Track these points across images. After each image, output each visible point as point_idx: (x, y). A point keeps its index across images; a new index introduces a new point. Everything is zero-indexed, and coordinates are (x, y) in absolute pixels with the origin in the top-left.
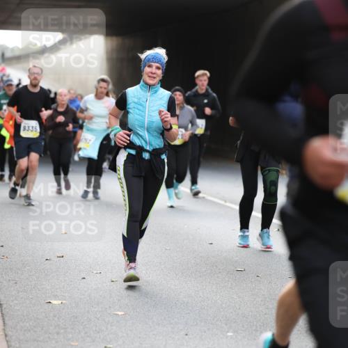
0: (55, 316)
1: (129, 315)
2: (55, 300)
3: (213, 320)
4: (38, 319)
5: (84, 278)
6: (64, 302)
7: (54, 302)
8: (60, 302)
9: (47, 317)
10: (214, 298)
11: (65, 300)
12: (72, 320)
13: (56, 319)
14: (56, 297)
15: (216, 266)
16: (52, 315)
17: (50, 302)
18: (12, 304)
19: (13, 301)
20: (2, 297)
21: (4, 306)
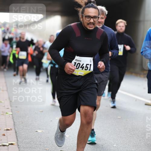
0: (39, 137)
1: (71, 137)
2: (39, 130)
3: (108, 139)
4: (32, 138)
5: (52, 121)
6: (43, 131)
7: (39, 131)
8: (41, 131)
9: (36, 138)
10: (108, 130)
11: (44, 130)
12: (47, 139)
13: (40, 138)
14: (40, 129)
16: (38, 136)
17: (37, 131)
18: (21, 132)
19: (21, 130)
20: (16, 129)
21: (17, 133)
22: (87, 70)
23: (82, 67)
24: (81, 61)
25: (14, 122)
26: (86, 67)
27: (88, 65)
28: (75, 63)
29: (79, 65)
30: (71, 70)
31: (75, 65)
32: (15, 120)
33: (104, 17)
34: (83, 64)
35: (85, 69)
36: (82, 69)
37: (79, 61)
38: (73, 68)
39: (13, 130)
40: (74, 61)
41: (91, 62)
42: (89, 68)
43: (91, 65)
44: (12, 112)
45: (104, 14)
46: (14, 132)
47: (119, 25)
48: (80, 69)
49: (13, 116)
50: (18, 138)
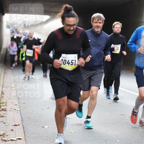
0: (45, 133)
1: (76, 132)
4: (39, 133)
8: (48, 127)
9: (42, 133)
11: (50, 126)
12: (53, 134)
14: (46, 125)
15: (112, 113)
17: (44, 127)
18: (28, 127)
19: (28, 126)
20: (24, 124)
21: (25, 128)
22: (73, 65)
23: (68, 63)
24: (66, 58)
25: (22, 118)
26: (71, 63)
27: (73, 60)
28: (62, 60)
29: (65, 61)
30: (59, 65)
31: (62, 61)
32: (23, 116)
33: (101, 22)
34: (69, 61)
35: (71, 64)
36: (69, 65)
37: (65, 58)
38: (60, 63)
39: (21, 125)
40: (61, 59)
41: (75, 58)
42: (74, 63)
43: (75, 60)
44: (20, 109)
45: (102, 20)
46: (22, 127)
47: (115, 26)
48: (67, 64)
49: (21, 112)
50: (26, 133)
